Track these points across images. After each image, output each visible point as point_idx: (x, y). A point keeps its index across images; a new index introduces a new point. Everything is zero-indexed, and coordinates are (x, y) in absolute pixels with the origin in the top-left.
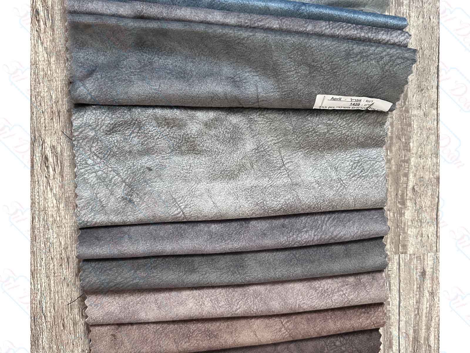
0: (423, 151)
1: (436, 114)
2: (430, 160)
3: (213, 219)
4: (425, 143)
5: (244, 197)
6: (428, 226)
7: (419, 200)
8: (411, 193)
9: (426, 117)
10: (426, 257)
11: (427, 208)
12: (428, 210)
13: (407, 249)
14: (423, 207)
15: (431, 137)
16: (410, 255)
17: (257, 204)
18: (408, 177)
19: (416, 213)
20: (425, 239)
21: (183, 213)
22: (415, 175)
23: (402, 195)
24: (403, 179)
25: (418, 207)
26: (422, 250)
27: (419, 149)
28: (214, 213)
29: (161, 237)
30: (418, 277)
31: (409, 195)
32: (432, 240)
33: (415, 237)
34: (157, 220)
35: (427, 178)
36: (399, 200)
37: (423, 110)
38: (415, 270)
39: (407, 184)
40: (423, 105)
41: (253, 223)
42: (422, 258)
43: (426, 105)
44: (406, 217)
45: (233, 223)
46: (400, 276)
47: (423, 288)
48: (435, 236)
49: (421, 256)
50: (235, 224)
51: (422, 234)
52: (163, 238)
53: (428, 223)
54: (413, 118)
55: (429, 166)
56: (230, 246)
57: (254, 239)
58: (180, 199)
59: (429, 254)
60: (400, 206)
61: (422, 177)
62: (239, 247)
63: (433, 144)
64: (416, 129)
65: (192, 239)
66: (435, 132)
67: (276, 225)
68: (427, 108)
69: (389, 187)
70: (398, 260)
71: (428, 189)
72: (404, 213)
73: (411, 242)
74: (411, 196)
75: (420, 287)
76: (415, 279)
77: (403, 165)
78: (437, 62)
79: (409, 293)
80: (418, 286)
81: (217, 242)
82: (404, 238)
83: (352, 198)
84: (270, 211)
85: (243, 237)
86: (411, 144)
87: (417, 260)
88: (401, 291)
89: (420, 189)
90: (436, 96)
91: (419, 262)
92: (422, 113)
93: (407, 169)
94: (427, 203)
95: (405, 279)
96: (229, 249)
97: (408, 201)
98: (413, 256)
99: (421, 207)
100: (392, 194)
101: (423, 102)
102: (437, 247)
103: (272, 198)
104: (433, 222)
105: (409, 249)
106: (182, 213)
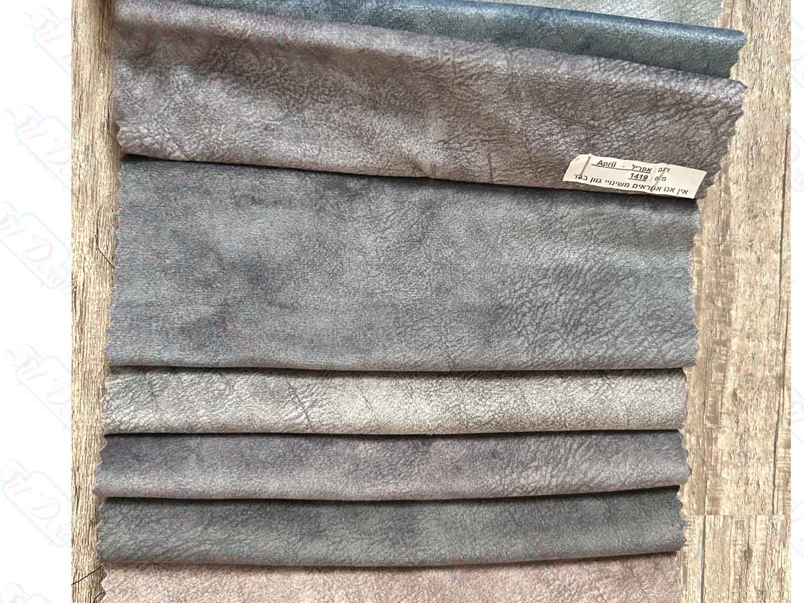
0: (754, 326)
1: (779, 261)
2: (765, 343)
3: (362, 432)
4: (757, 312)
5: (424, 393)
6: (759, 465)
7: (744, 415)
8: (731, 402)
9: (761, 266)
10: (754, 522)
11: (758, 431)
12: (759, 436)
13: (718, 506)
14: (751, 429)
15: (769, 301)
16: (725, 517)
17: (448, 409)
18: (725, 373)
19: (738, 440)
20: (752, 489)
21: (307, 417)
22: (738, 370)
23: (715, 404)
24: (716, 376)
25: (741, 429)
26: (747, 510)
27: (747, 322)
28: (365, 421)
29: (261, 462)
30: (738, 560)
31: (726, 405)
32: (764, 491)
33: (734, 485)
34: (257, 428)
35: (759, 375)
36: (708, 414)
37: (756, 253)
38: (732, 546)
39: (724, 384)
40: (756, 245)
41: (439, 444)
42: (745, 523)
43: (762, 244)
44: (719, 446)
45: (400, 443)
46: (704, 557)
47: (747, 582)
48: (771, 484)
49: (744, 521)
50: (403, 445)
51: (747, 479)
52: (264, 465)
53: (759, 459)
54: (737, 265)
55: (763, 354)
56: (391, 488)
57: (437, 476)
58: (304, 388)
59: (759, 518)
60: (709, 425)
61: (751, 375)
62: (408, 490)
63: (772, 315)
64: (742, 286)
65: (319, 470)
66: (775, 293)
67: (481, 451)
68: (763, 250)
69: (692, 389)
70: (702, 526)
71: (761, 397)
72: (716, 438)
73: (726, 493)
74: (730, 409)
75: (741, 578)
76: (732, 565)
77: (717, 350)
78: (783, 168)
79: (720, 591)
80: (737, 577)
81: (366, 478)
82: (715, 485)
83: (624, 407)
84: (471, 424)
85: (416, 471)
86: (733, 313)
87: (737, 528)
88: (706, 585)
89: (746, 396)
90: (780, 230)
91: (740, 531)
92: (753, 258)
93: (725, 358)
94: (758, 422)
95: (714, 562)
96: (389, 493)
97: (724, 417)
98: (730, 521)
99: (747, 430)
100: (697, 401)
101: (757, 239)
102: (773, 505)
103: (477, 399)
104: (768, 459)
105: (723, 507)
106: (304, 416)
